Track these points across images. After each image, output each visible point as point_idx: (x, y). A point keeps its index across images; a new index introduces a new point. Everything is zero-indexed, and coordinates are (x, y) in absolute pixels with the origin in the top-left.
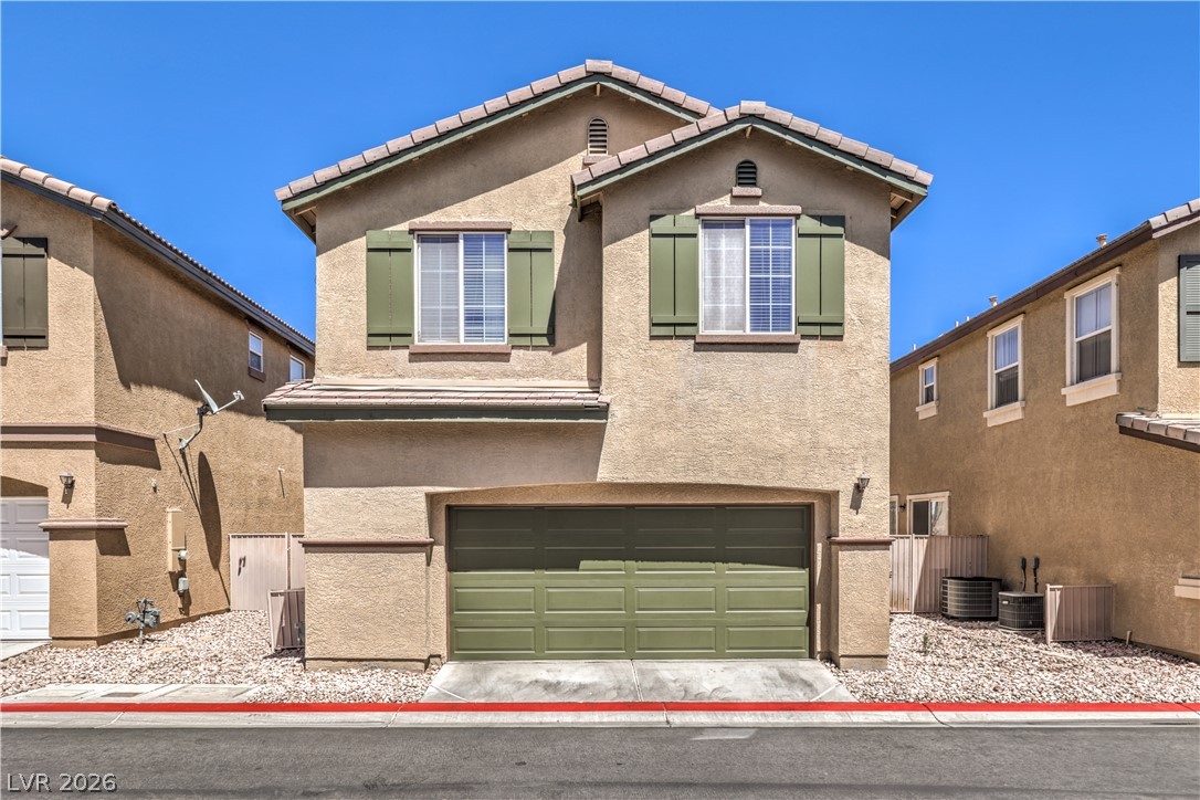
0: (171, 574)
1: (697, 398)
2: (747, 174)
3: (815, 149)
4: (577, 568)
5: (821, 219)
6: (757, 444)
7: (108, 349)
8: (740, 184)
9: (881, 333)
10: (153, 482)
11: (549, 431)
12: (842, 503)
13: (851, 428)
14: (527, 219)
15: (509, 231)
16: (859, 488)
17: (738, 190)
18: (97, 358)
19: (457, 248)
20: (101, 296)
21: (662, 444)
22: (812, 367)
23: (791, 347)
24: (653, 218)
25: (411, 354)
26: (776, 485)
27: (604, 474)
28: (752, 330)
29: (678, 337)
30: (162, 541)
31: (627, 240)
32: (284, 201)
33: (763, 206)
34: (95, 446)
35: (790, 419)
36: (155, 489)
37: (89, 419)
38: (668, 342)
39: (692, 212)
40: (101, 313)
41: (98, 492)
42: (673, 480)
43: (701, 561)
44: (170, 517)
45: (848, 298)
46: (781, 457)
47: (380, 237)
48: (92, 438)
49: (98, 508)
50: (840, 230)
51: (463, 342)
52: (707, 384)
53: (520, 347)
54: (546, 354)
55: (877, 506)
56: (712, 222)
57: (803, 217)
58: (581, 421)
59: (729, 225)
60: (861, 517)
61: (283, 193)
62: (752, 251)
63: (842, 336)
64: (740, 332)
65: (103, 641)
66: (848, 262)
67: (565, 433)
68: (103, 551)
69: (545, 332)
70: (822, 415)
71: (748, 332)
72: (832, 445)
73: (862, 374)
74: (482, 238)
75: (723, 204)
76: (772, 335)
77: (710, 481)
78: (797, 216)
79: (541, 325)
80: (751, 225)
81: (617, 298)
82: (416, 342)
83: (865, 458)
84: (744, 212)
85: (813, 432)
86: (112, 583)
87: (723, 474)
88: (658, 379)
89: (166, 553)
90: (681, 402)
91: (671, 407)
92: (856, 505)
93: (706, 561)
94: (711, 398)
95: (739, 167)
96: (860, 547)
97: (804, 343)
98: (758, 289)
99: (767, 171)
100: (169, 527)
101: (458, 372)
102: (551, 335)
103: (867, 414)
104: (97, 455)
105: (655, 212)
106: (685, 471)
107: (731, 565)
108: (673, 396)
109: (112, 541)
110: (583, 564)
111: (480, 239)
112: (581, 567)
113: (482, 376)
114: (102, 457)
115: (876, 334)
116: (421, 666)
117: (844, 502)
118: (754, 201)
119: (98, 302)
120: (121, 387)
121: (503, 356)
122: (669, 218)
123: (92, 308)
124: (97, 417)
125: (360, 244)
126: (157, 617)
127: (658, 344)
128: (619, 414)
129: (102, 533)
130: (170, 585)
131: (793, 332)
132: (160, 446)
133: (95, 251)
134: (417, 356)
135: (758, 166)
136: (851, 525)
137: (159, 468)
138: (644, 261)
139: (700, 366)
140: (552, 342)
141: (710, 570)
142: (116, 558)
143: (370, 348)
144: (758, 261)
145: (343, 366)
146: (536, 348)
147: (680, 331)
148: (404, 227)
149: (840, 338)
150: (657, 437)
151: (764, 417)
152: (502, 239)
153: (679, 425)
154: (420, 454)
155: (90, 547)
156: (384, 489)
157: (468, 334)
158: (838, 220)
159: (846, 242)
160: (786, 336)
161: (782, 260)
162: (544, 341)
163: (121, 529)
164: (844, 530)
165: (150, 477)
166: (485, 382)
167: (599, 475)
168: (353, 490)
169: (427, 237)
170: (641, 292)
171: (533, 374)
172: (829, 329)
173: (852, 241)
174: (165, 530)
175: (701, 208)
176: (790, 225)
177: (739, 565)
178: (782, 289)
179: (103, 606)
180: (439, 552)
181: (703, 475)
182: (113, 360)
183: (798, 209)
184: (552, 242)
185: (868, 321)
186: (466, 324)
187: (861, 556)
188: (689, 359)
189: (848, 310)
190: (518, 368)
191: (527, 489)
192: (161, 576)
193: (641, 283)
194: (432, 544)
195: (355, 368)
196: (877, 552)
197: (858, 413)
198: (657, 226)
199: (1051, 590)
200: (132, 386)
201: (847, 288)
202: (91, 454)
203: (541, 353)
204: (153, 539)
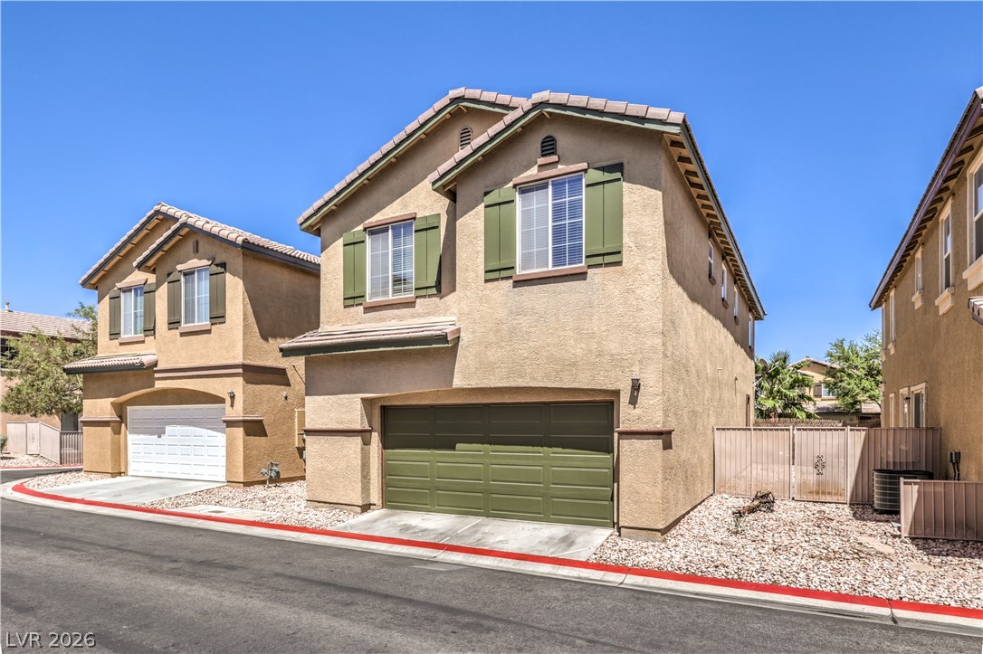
0: (298, 448)
1: (515, 322)
2: (549, 147)
3: (588, 116)
4: (453, 448)
5: (603, 169)
6: (557, 354)
7: (252, 319)
8: (543, 156)
9: (654, 255)
10: (285, 393)
11: (424, 353)
12: (622, 400)
13: (630, 337)
14: (425, 208)
15: (414, 218)
16: (636, 387)
17: (542, 161)
18: (245, 326)
19: (388, 235)
20: (247, 290)
21: (492, 359)
22: (598, 290)
23: (581, 276)
24: (486, 194)
25: (365, 308)
26: (572, 386)
27: (457, 382)
28: (554, 266)
29: (503, 279)
30: (292, 428)
31: (470, 213)
32: (301, 224)
33: (561, 168)
34: (243, 375)
35: (581, 334)
36: (286, 398)
37: (240, 360)
38: (496, 283)
39: (511, 184)
40: (247, 300)
41: (244, 401)
42: (500, 385)
43: (533, 446)
44: (296, 415)
45: (626, 229)
46: (574, 364)
47: (349, 237)
48: (240, 371)
49: (244, 409)
50: (618, 175)
51: (391, 297)
52: (520, 312)
53: (421, 297)
54: (436, 299)
55: (651, 402)
56: (525, 189)
57: (590, 171)
58: (434, 346)
59: (538, 188)
60: (638, 411)
61: (301, 219)
62: (554, 205)
63: (621, 262)
64: (545, 269)
65: (247, 484)
66: (626, 200)
67: (434, 354)
68: (247, 433)
69: (434, 284)
70: (605, 328)
71: (550, 268)
72: (614, 352)
73: (638, 292)
74: (402, 225)
75: (533, 172)
76: (567, 268)
77: (524, 385)
78: (585, 171)
79: (432, 281)
80: (552, 185)
81: (464, 256)
82: (368, 301)
83: (641, 362)
84: (549, 175)
85: (599, 343)
86: (254, 452)
87: (534, 379)
88: (490, 311)
89: (294, 436)
90: (504, 326)
91: (498, 331)
92: (633, 401)
93: (537, 446)
94: (524, 322)
95: (543, 143)
96: (637, 436)
97: (591, 272)
98: (558, 233)
99: (564, 141)
100: (296, 420)
101: (389, 317)
102: (438, 285)
103: (642, 325)
104: (244, 380)
105: (488, 190)
106: (507, 378)
107: (555, 449)
108: (499, 322)
109: (254, 428)
110: (459, 446)
111: (399, 227)
112: (457, 448)
113: (401, 318)
114: (248, 381)
115: (649, 256)
116: (359, 509)
117: (625, 398)
118: (555, 165)
119: (246, 294)
120: (261, 340)
121: (411, 304)
122: (496, 191)
123: (241, 299)
124: (244, 358)
125: (340, 242)
126: (278, 473)
127: (490, 285)
128: (465, 339)
129: (247, 424)
130: (297, 454)
131: (583, 264)
132: (289, 373)
133: (244, 266)
134: (368, 309)
135: (557, 139)
136: (628, 417)
137: (290, 385)
138: (481, 226)
139: (517, 298)
140: (439, 291)
141: (540, 453)
142: (257, 438)
143: (345, 307)
144: (558, 212)
145: (333, 320)
146: (430, 296)
147: (504, 274)
148: (361, 227)
149: (619, 263)
150: (489, 353)
151: (562, 333)
152: (411, 224)
153: (504, 344)
154: (359, 373)
155: (239, 432)
156: (341, 396)
157: (395, 291)
158: (619, 167)
159: (624, 184)
160: (579, 268)
161: (575, 208)
162: (434, 291)
163: (261, 421)
164: (623, 423)
165: (284, 391)
166: (403, 323)
167: (454, 383)
168: (327, 397)
169: (374, 231)
170: (479, 249)
171: (429, 314)
172: (610, 257)
173: (629, 182)
174: (294, 422)
175: (516, 180)
176: (581, 179)
177: (560, 450)
178: (575, 229)
179: (247, 465)
180: (375, 437)
181: (520, 380)
182: (256, 326)
183: (584, 165)
184: (439, 222)
185: (643, 247)
186: (394, 285)
187: (637, 444)
188: (510, 294)
189: (626, 240)
190: (420, 311)
191: (421, 393)
192: (290, 449)
193: (479, 242)
194: (370, 431)
195: (338, 321)
196: (651, 441)
197: (635, 324)
198: (490, 199)
199: (905, 483)
200: (270, 339)
201: (625, 221)
202: (240, 380)
203: (433, 299)
204: (285, 428)
